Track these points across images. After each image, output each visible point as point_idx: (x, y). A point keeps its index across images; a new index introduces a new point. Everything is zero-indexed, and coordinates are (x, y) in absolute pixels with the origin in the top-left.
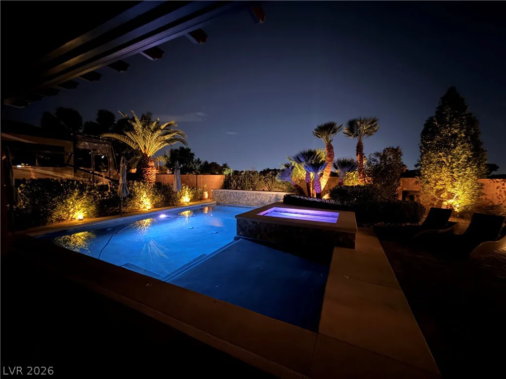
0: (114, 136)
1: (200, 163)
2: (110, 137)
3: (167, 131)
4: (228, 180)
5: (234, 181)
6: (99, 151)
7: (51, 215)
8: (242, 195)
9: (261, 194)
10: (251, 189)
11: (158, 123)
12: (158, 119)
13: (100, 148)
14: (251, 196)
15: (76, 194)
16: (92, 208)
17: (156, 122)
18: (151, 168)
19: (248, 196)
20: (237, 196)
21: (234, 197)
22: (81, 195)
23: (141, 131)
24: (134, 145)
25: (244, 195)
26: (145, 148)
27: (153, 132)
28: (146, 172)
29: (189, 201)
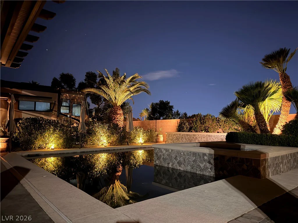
0: (93, 90)
1: (179, 115)
2: (90, 92)
3: (133, 83)
4: (182, 123)
5: (187, 124)
6: (76, 101)
7: (33, 143)
8: (193, 138)
9: (212, 136)
10: (203, 131)
11: (125, 77)
12: (125, 74)
13: (77, 98)
14: (202, 138)
15: (51, 130)
16: (61, 141)
17: (123, 77)
18: (119, 115)
19: (199, 137)
20: (188, 138)
21: (186, 139)
22: (54, 130)
23: (112, 85)
24: (107, 96)
25: (195, 137)
26: (116, 98)
27: (120, 84)
28: (115, 118)
29: (143, 142)
